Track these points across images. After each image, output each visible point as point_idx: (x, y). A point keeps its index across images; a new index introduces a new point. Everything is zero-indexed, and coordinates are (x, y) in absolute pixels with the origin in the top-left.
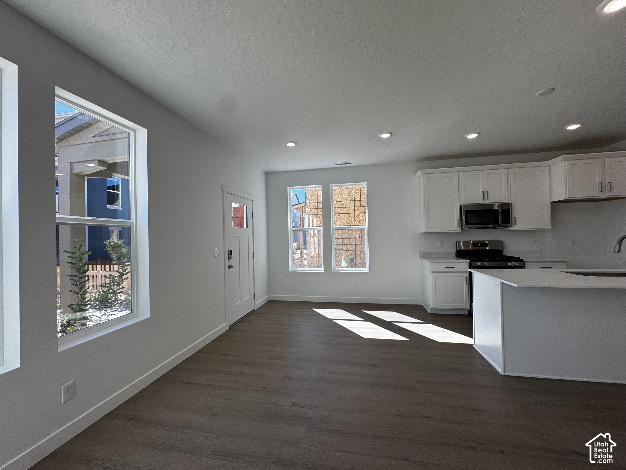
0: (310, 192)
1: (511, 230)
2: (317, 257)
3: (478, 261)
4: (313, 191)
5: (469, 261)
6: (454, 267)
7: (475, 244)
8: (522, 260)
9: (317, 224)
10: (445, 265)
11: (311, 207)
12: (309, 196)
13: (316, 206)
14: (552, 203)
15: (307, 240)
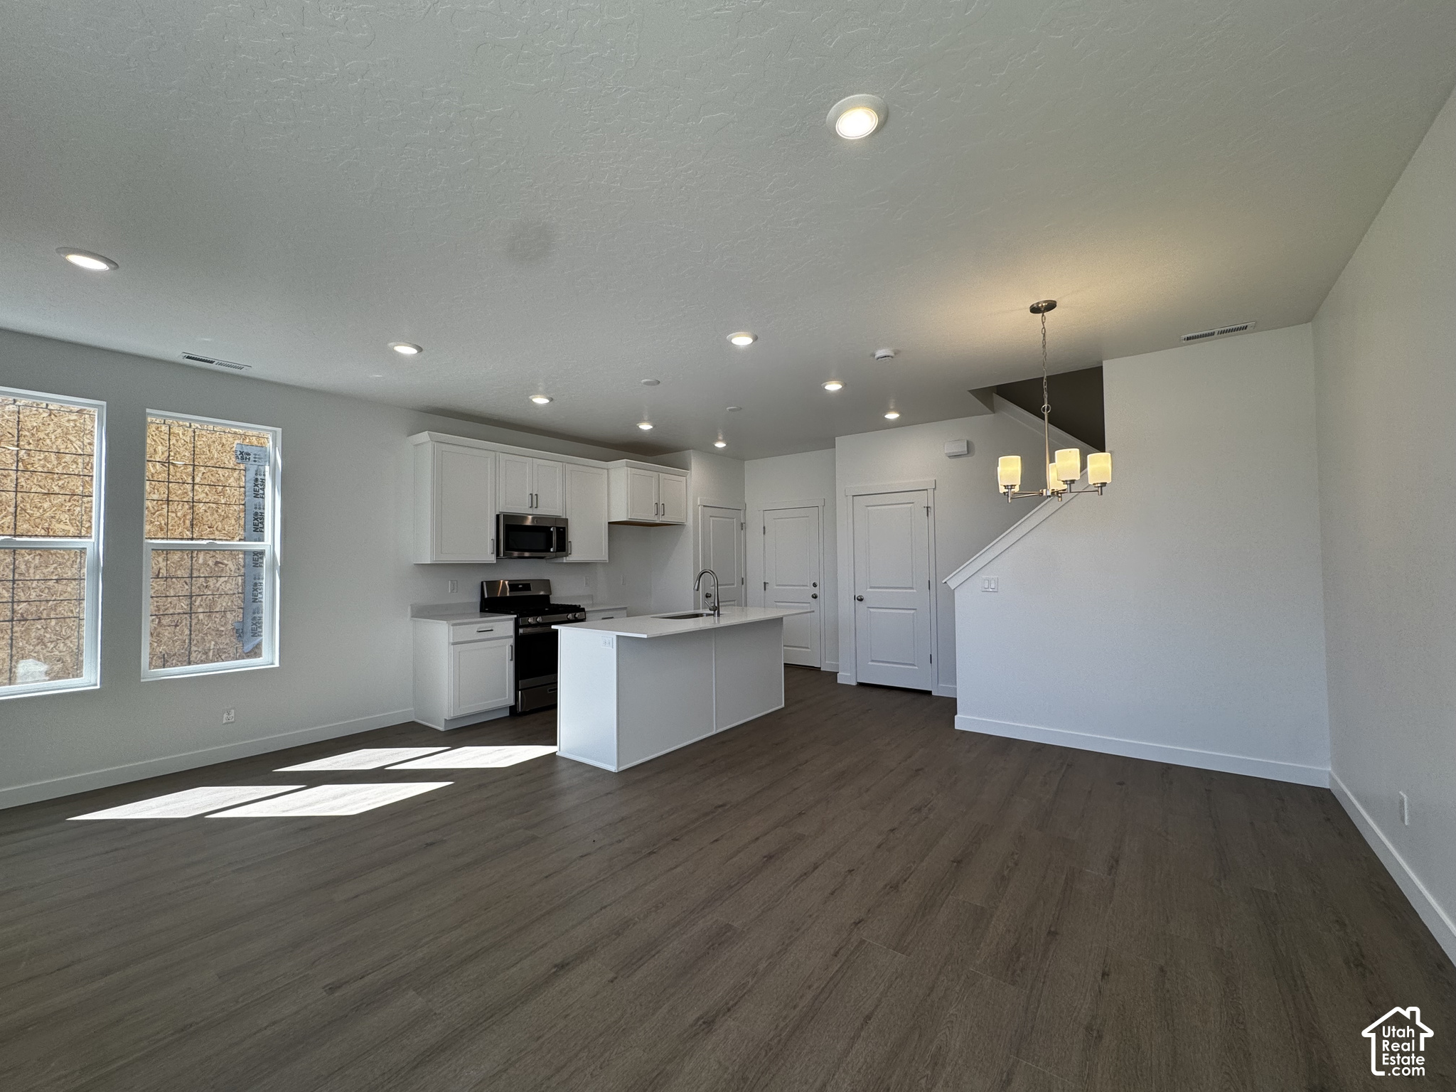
1: (565, 561)
3: (530, 616)
5: (515, 616)
6: (492, 630)
7: (514, 586)
8: (583, 610)
10: (477, 627)
14: (609, 523)
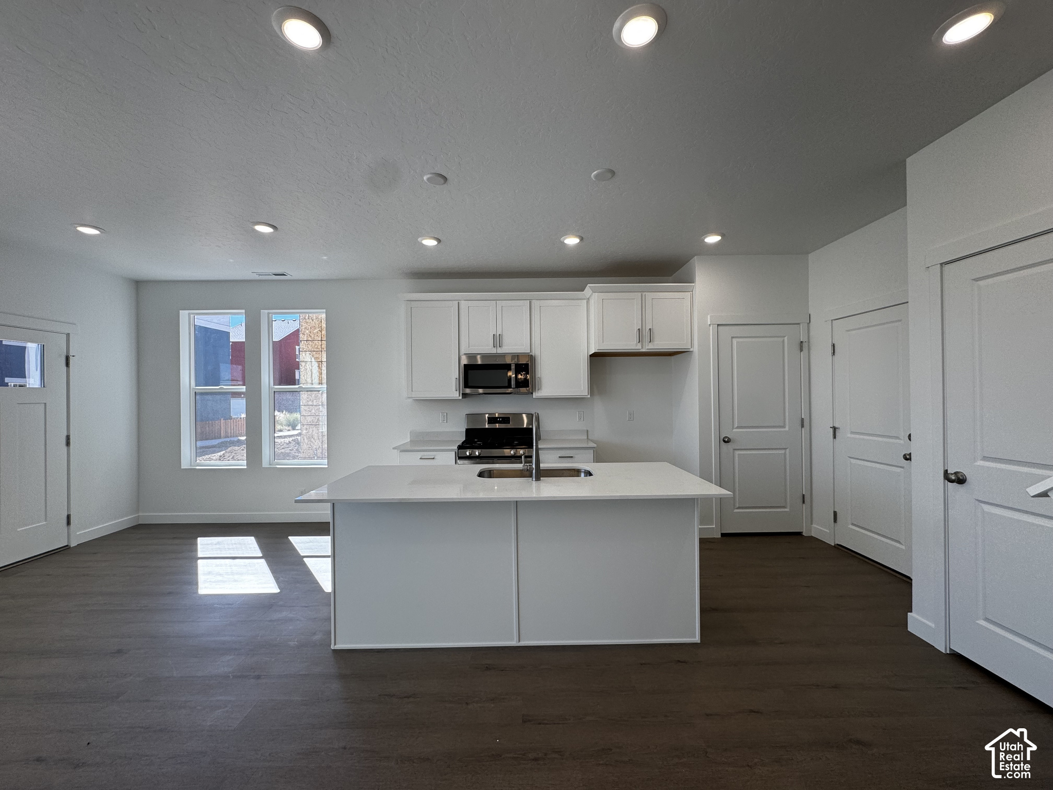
0: (308, 320)
1: (534, 397)
2: (320, 438)
4: (314, 320)
5: (456, 448)
6: (434, 458)
7: (495, 419)
9: (319, 379)
10: (420, 455)
11: (310, 348)
12: (306, 328)
13: (319, 347)
14: (590, 356)
15: (302, 406)
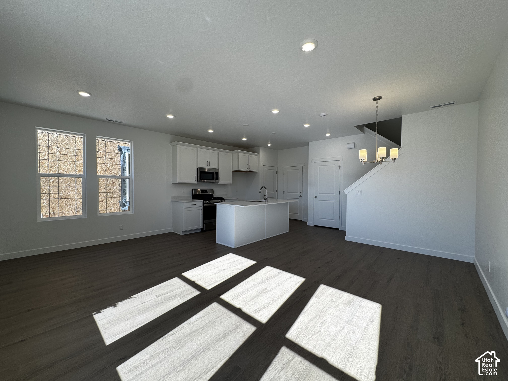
1: (218, 183)
3: (208, 201)
5: (203, 200)
6: (196, 204)
7: (202, 191)
8: (224, 199)
10: (191, 203)
14: (232, 171)
